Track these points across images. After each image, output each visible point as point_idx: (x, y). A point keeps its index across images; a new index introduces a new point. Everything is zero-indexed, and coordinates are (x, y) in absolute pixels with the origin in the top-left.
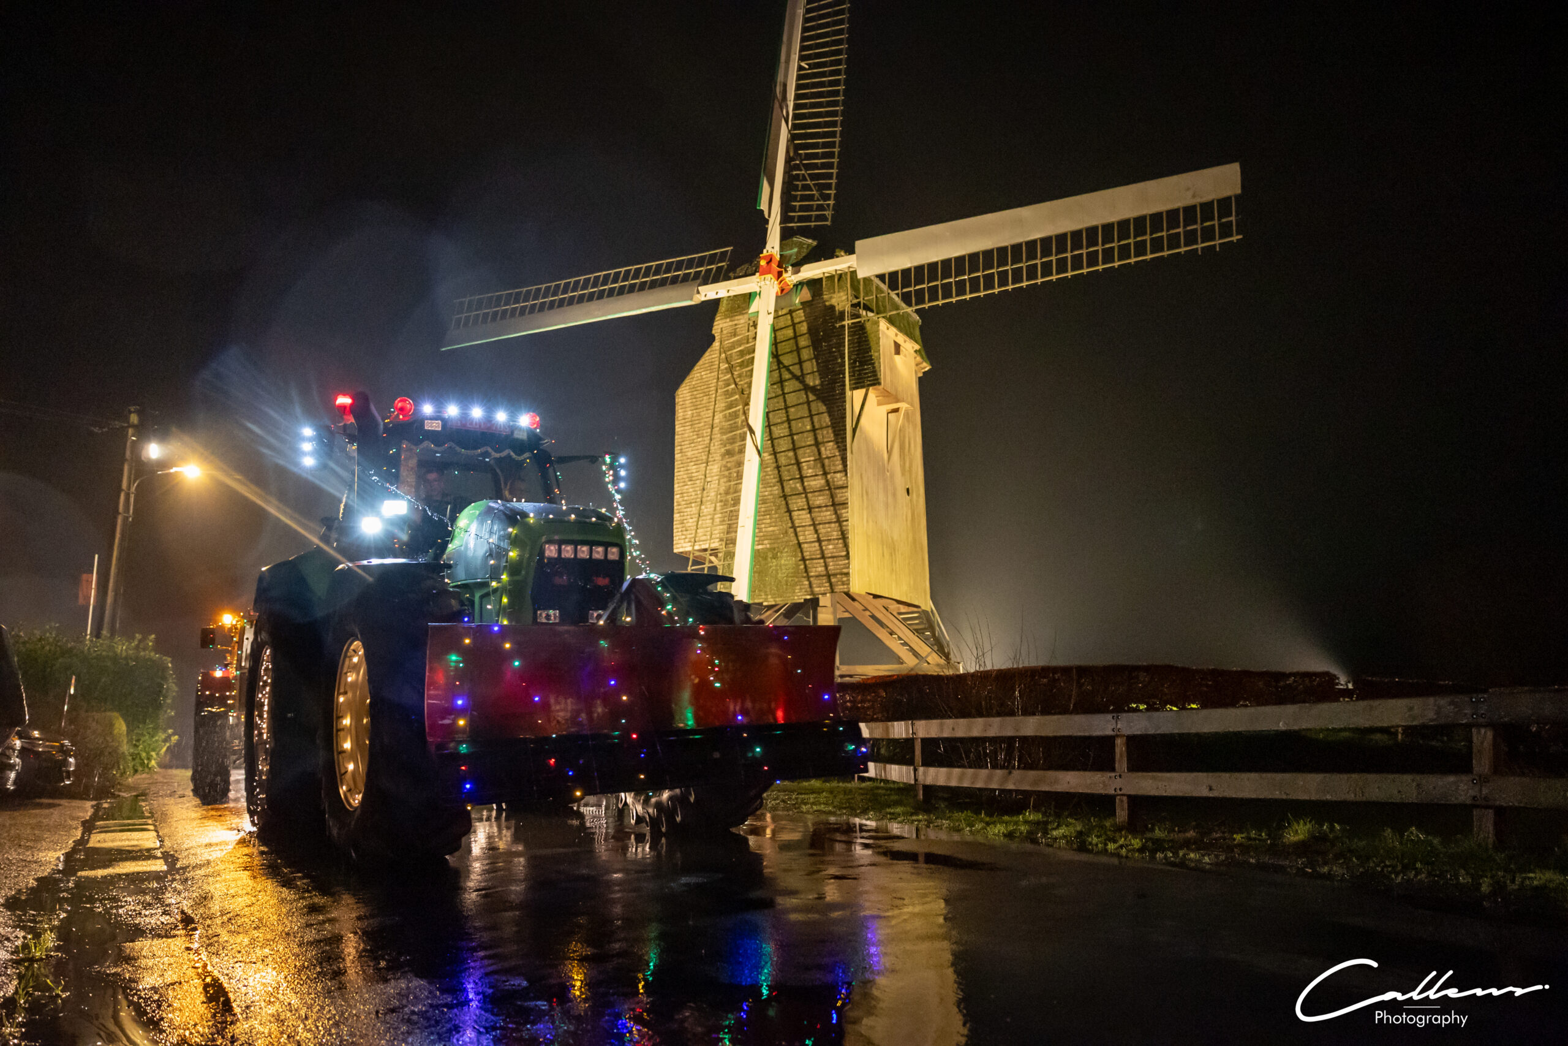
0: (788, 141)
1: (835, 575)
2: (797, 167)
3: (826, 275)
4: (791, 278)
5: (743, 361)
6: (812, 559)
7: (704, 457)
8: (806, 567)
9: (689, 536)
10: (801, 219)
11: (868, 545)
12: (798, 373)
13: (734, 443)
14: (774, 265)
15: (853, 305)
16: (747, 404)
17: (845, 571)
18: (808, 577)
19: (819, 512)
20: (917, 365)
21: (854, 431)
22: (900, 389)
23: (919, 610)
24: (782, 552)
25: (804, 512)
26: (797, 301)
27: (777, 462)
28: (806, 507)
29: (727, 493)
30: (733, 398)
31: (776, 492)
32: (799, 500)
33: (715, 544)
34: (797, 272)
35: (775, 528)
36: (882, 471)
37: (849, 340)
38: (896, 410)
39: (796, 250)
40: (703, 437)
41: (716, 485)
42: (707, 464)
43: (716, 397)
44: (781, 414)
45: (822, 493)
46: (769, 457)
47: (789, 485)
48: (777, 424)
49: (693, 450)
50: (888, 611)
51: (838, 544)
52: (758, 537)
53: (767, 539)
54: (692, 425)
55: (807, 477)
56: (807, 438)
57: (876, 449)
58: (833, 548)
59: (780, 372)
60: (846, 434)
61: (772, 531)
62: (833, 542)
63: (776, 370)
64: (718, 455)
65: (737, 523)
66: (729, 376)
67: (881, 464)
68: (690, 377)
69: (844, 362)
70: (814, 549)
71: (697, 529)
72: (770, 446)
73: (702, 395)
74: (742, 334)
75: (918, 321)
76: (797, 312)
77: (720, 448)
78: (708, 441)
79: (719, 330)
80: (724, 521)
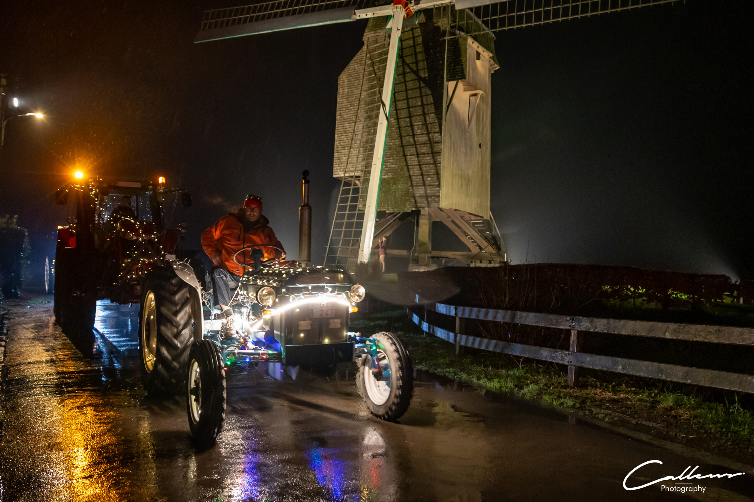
1: (431, 196)
3: (436, 6)
4: (413, 7)
5: (381, 60)
6: (418, 186)
7: (354, 119)
9: (343, 167)
11: (453, 178)
12: (415, 69)
13: (373, 111)
15: (452, 27)
16: (382, 87)
17: (437, 194)
18: (414, 197)
19: (423, 157)
20: (491, 66)
21: (448, 107)
22: (478, 81)
23: (482, 219)
24: (399, 181)
25: (414, 156)
26: (417, 22)
27: (399, 124)
28: (415, 153)
29: (367, 142)
30: (373, 83)
31: (398, 143)
32: (411, 149)
33: (358, 173)
35: (396, 166)
36: (464, 133)
37: (448, 49)
38: (475, 95)
40: (354, 106)
41: (360, 137)
42: (355, 123)
43: (363, 81)
44: (403, 96)
45: (425, 145)
46: (394, 121)
47: (406, 139)
48: (400, 100)
49: (347, 114)
50: (463, 219)
51: (433, 177)
52: (384, 170)
53: (390, 172)
54: (347, 98)
55: (417, 135)
56: (418, 110)
57: (461, 119)
58: (431, 180)
59: (403, 67)
60: (442, 109)
61: (394, 167)
62: (430, 176)
63: (401, 66)
64: (363, 118)
65: (372, 161)
66: (372, 69)
67: (464, 128)
68: (348, 67)
69: (444, 63)
70: (419, 180)
71: (347, 164)
72: (395, 114)
73: (354, 79)
74: (380, 42)
75: (494, 37)
76: (416, 30)
77: (364, 114)
78: (357, 109)
79: (367, 39)
80: (364, 159)
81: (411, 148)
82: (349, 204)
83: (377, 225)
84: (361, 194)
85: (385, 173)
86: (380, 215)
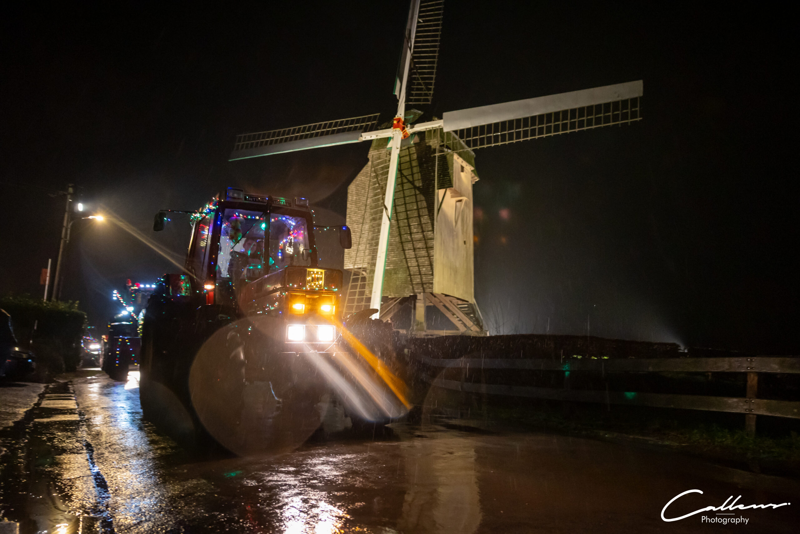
0: (411, 60)
1: (426, 284)
2: (415, 73)
3: (428, 130)
4: (409, 130)
5: (383, 173)
6: (415, 275)
7: (361, 221)
8: (411, 279)
9: (352, 261)
10: (416, 100)
11: (444, 269)
12: (411, 179)
13: (377, 214)
14: (401, 124)
15: (441, 146)
16: (384, 194)
17: (431, 282)
18: (412, 284)
19: (419, 251)
20: (472, 178)
21: (439, 210)
22: (463, 189)
23: (468, 303)
24: (399, 271)
25: (411, 251)
26: (412, 143)
27: (398, 224)
28: (412, 248)
29: (372, 239)
30: (377, 191)
31: (397, 240)
32: (409, 245)
33: (365, 266)
34: (412, 127)
36: (452, 232)
37: (438, 164)
38: (460, 201)
39: (412, 116)
40: (361, 210)
41: (367, 236)
42: (363, 223)
43: (368, 190)
44: (402, 200)
45: (421, 242)
47: (404, 236)
48: (399, 205)
49: (355, 217)
51: (428, 268)
52: (387, 262)
53: (391, 264)
54: (355, 204)
55: (413, 233)
56: (414, 213)
57: (449, 220)
58: (425, 270)
59: (402, 178)
60: (434, 212)
61: (395, 260)
62: (425, 267)
63: (400, 177)
64: (369, 220)
65: (377, 255)
66: (375, 180)
67: (451, 228)
68: (356, 179)
69: (434, 175)
70: (415, 270)
71: (356, 257)
72: (395, 216)
73: (361, 189)
74: (382, 159)
75: (474, 156)
76: (412, 148)
77: (370, 217)
78: (363, 213)
79: (371, 156)
80: (370, 254)
82: (358, 290)
84: (369, 281)
85: (387, 265)
86: (384, 299)
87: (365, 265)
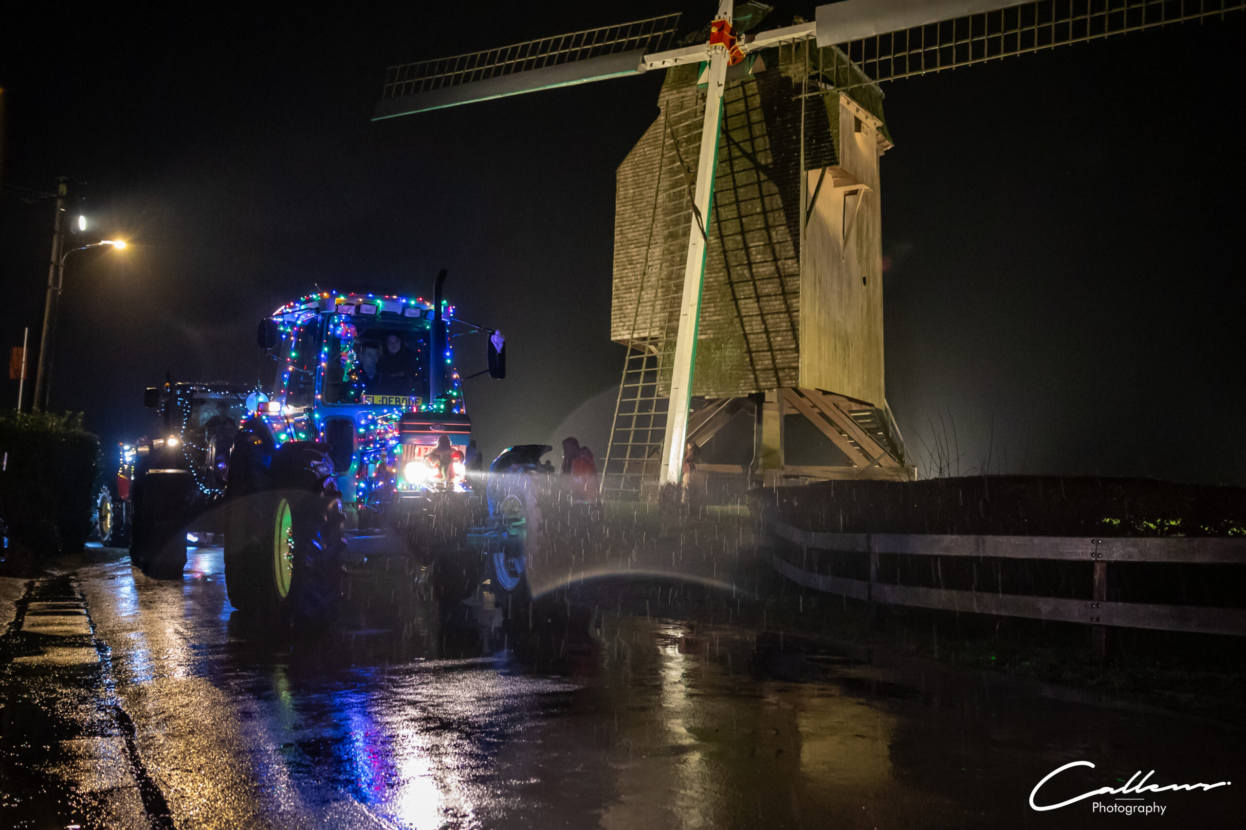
1: (783, 369)
3: (783, 43)
4: (744, 46)
5: (689, 137)
6: (760, 351)
7: (646, 240)
8: (751, 360)
9: (627, 324)
11: (820, 338)
12: (749, 150)
13: (678, 224)
14: (726, 33)
15: (811, 77)
16: (693, 182)
17: (794, 365)
18: (754, 371)
19: (767, 301)
20: (878, 143)
21: (808, 214)
22: (859, 169)
23: (872, 408)
24: (726, 344)
25: (751, 301)
26: (750, 72)
27: (723, 246)
28: (753, 295)
29: (669, 278)
30: (678, 177)
31: (722, 279)
32: (746, 288)
33: (655, 333)
34: (750, 40)
35: (720, 317)
36: (836, 257)
37: (805, 116)
38: (854, 193)
39: (750, 16)
40: (645, 218)
41: (657, 270)
42: (649, 247)
43: (660, 175)
44: (730, 195)
45: (771, 281)
46: (715, 241)
47: (736, 270)
48: (725, 205)
49: (633, 232)
50: (838, 408)
51: (787, 336)
52: (702, 326)
53: (710, 329)
54: (632, 205)
55: (755, 263)
56: (757, 221)
57: (831, 234)
58: (782, 340)
59: (729, 149)
60: (799, 217)
61: (718, 320)
62: (781, 333)
63: (725, 147)
64: (661, 237)
65: (680, 311)
66: (675, 153)
67: (836, 250)
68: (633, 153)
69: (800, 139)
70: (761, 340)
71: (637, 315)
72: (717, 228)
73: (645, 172)
74: (689, 107)
75: (882, 95)
76: (750, 84)
77: (663, 230)
78: (650, 223)
79: (665, 103)
80: (665, 308)
81: (745, 286)
82: (641, 384)
83: (692, 422)
84: (663, 365)
85: (702, 330)
86: (696, 403)
87: (654, 331)
